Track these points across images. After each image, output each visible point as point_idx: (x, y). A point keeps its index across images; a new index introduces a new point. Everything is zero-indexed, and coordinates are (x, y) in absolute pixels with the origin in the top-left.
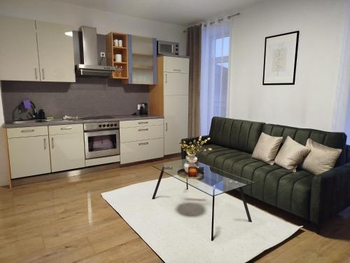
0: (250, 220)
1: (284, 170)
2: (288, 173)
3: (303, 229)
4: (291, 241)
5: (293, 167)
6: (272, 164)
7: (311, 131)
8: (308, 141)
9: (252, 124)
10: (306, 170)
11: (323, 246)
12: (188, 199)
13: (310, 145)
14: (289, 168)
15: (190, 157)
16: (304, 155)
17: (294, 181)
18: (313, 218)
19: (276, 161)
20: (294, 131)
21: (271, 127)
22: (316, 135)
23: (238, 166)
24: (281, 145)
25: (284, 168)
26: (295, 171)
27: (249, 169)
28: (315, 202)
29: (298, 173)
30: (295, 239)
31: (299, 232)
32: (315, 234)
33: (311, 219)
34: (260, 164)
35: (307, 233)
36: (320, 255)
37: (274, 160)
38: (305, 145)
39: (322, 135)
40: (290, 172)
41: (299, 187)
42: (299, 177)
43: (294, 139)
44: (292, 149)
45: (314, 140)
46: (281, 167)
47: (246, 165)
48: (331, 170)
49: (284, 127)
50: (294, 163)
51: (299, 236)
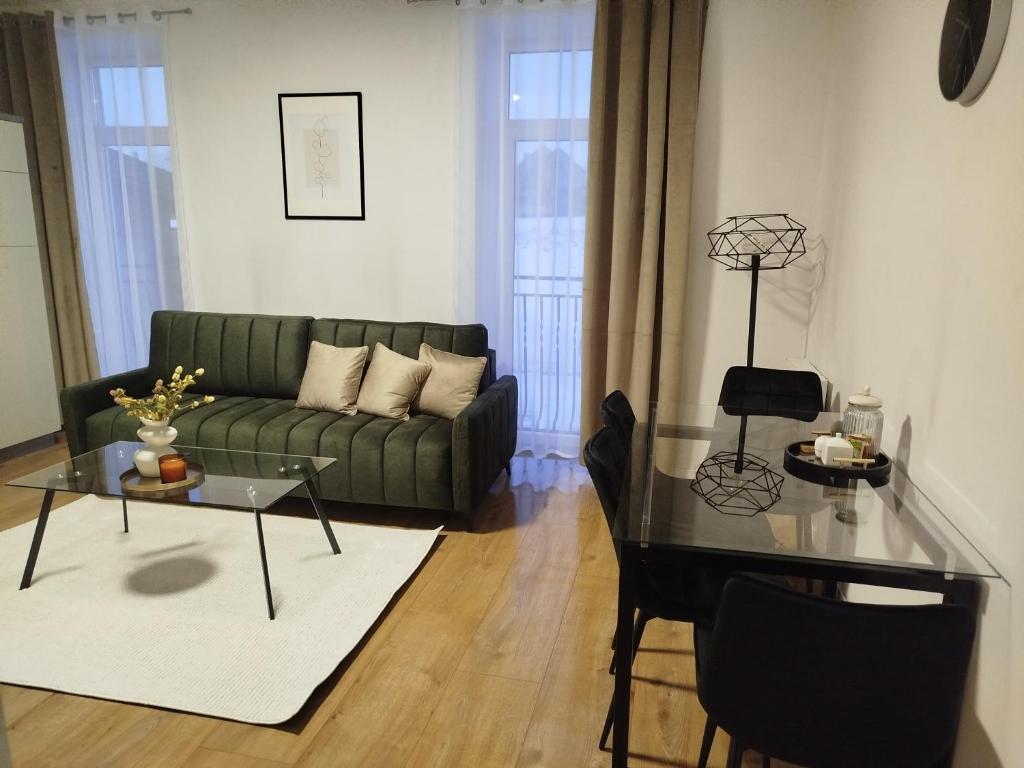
0: (337, 550)
1: (384, 421)
2: (396, 425)
3: (444, 533)
4: (431, 560)
5: (400, 411)
6: (353, 412)
7: (423, 327)
8: (423, 348)
9: (279, 322)
10: (428, 413)
11: (485, 548)
12: (147, 555)
13: (427, 357)
14: (394, 415)
15: (156, 430)
16: (421, 380)
17: (414, 438)
18: (460, 504)
19: (362, 403)
20: (389, 330)
21: (333, 325)
22: (436, 334)
23: (274, 433)
24: (365, 366)
25: (384, 417)
26: (407, 418)
27: (302, 434)
28: (460, 467)
29: (415, 421)
30: (437, 554)
31: (440, 539)
32: (466, 534)
33: (456, 508)
34: (328, 418)
35: (453, 537)
36: (488, 565)
37: (355, 403)
38: (416, 357)
39: (446, 334)
40: (398, 423)
41: (428, 448)
42: (422, 428)
43: (391, 347)
44: (392, 370)
45: (434, 345)
46: (375, 416)
47: (293, 426)
48: (473, 400)
49: (365, 324)
50: (404, 400)
51: (441, 547)
